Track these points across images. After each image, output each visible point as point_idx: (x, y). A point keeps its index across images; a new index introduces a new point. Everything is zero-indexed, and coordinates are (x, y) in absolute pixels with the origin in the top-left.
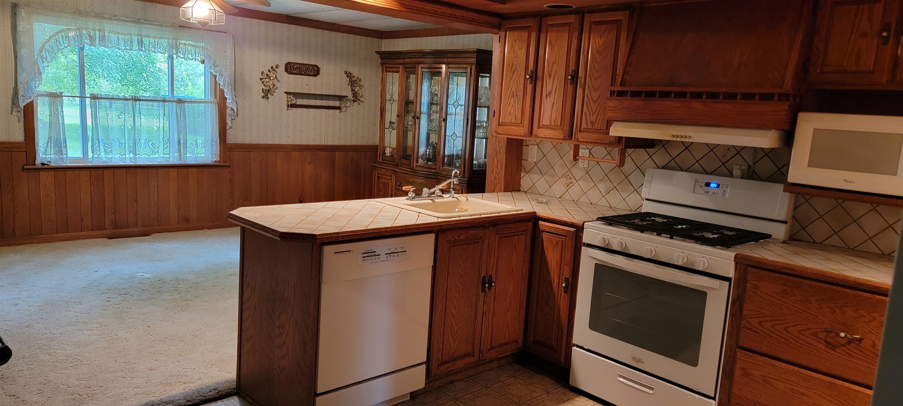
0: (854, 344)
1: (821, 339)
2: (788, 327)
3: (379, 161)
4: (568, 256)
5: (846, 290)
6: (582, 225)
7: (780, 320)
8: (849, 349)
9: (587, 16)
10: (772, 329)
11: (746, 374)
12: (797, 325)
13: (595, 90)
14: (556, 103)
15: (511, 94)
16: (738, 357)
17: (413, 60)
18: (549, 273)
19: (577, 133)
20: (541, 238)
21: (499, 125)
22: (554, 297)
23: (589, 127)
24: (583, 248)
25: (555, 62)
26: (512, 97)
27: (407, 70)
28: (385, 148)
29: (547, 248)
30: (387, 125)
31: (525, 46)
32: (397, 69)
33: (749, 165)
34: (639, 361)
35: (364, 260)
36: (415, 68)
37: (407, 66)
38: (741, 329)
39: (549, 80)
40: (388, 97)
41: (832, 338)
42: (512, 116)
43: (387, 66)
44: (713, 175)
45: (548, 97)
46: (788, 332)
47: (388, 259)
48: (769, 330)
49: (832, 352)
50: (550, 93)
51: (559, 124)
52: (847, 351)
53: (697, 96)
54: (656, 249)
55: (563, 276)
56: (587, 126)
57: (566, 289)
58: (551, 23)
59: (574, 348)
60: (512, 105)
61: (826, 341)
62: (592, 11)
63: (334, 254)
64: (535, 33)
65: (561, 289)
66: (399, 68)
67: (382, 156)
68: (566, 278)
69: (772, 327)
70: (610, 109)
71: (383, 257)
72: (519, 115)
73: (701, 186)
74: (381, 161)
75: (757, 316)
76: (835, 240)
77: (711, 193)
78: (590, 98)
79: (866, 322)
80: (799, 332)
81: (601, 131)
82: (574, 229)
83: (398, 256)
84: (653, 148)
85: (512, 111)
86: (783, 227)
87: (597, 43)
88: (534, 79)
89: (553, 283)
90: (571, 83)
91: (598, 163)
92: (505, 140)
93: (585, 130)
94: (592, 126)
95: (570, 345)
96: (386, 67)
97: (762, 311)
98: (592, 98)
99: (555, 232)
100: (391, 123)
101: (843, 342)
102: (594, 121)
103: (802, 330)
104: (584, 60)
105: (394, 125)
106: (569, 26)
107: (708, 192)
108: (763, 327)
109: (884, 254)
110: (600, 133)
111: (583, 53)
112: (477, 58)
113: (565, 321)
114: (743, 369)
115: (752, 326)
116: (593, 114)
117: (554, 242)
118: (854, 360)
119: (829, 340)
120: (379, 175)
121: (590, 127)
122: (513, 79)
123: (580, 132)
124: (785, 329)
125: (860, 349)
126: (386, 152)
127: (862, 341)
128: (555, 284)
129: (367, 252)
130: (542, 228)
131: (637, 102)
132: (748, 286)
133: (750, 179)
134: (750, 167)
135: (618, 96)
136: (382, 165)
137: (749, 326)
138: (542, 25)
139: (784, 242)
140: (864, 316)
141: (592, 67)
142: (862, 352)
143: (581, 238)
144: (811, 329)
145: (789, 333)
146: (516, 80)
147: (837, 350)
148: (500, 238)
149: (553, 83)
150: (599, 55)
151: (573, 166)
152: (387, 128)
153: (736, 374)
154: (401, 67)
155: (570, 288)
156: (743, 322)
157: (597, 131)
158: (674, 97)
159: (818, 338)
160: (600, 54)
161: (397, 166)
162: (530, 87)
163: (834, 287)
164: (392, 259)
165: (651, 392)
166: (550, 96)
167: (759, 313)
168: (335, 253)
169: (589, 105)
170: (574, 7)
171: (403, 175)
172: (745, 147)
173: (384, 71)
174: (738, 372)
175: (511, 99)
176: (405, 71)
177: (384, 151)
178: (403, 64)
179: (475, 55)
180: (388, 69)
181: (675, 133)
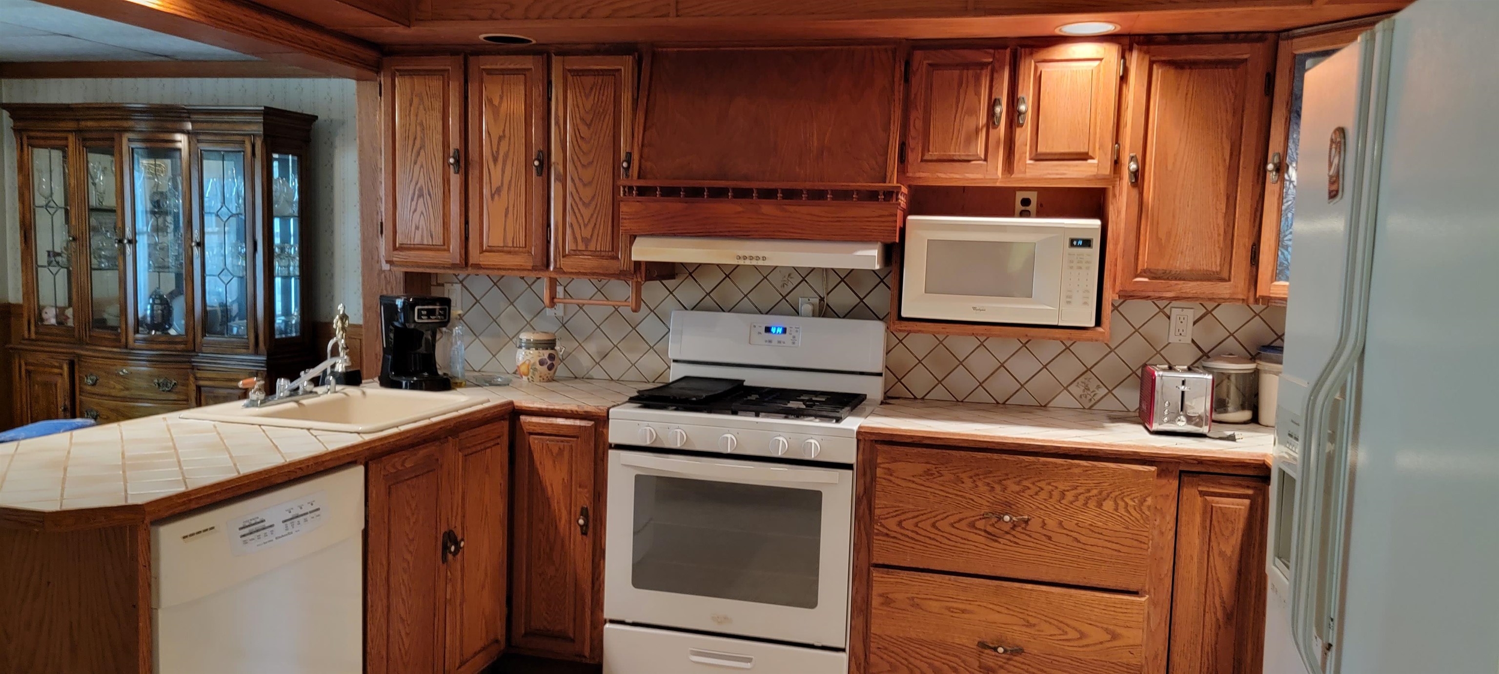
0: (1019, 529)
1: (980, 529)
2: (937, 521)
3: (26, 336)
4: (585, 471)
5: (1004, 456)
6: (605, 415)
7: (925, 514)
8: (1015, 537)
9: (556, 61)
10: (916, 529)
11: (887, 601)
12: (948, 516)
13: (585, 185)
14: (514, 207)
15: (417, 192)
16: (875, 579)
17: (106, 124)
18: (549, 506)
19: (558, 260)
20: (527, 446)
21: (395, 249)
22: (563, 546)
23: (579, 248)
24: (611, 453)
25: (504, 136)
26: (419, 197)
27: (88, 143)
28: (40, 309)
29: (541, 463)
30: (43, 259)
31: (438, 105)
32: (63, 142)
33: (820, 297)
34: (726, 619)
35: (245, 542)
36: (113, 139)
37: (88, 135)
38: (875, 537)
39: (495, 168)
40: (40, 201)
41: (993, 525)
42: (422, 232)
43: (32, 134)
44: (772, 314)
45: (496, 197)
46: (937, 528)
47: (290, 531)
48: (913, 531)
49: (996, 544)
50: (499, 190)
51: (522, 244)
52: (1012, 539)
53: (768, 194)
54: (737, 436)
55: (576, 506)
56: (577, 246)
57: (584, 528)
58: (488, 67)
59: (607, 626)
60: (422, 213)
61: (985, 531)
62: (565, 51)
63: (182, 540)
64: (457, 84)
65: (575, 529)
66: (66, 139)
67: (36, 326)
68: (582, 508)
69: (916, 525)
70: (627, 217)
71: (280, 529)
72: (438, 230)
73: (760, 333)
74: (33, 336)
75: (894, 514)
76: (939, 393)
77: (775, 343)
78: (577, 199)
79: (1031, 496)
80: (952, 525)
81: (603, 254)
82: (592, 423)
83: (306, 520)
84: (674, 278)
85: (422, 223)
86: (880, 381)
87: (581, 106)
88: (462, 164)
89: (558, 521)
90: (538, 173)
91: (581, 308)
92: (401, 276)
93: (572, 252)
94: (587, 246)
95: (598, 624)
96: (29, 138)
97: (901, 505)
98: (581, 199)
99: (554, 432)
100: (52, 254)
101: (1007, 528)
102: (589, 237)
103: (955, 523)
104: (560, 133)
105: (59, 259)
106: (525, 75)
107: (770, 342)
108: (904, 528)
109: (998, 403)
110: (602, 257)
111: (557, 123)
112: (264, 124)
113: (586, 585)
114: (881, 595)
115: (889, 530)
116: (586, 225)
117: (555, 450)
118: (1021, 550)
119: (990, 529)
120: (31, 368)
121: (581, 247)
122: (419, 163)
123: (563, 257)
124: (934, 525)
125: (1028, 533)
126: (44, 316)
127: (1029, 522)
128: (563, 524)
129: (247, 524)
130: (526, 428)
131: (674, 206)
132: (879, 472)
133: (823, 316)
134: (822, 299)
135: (639, 194)
136: (39, 345)
137: (885, 531)
138: (470, 71)
139: (882, 403)
140: (1029, 488)
141: (577, 148)
142: (1030, 536)
143: (605, 436)
144: (966, 518)
145: (939, 530)
146: (424, 165)
147: (1000, 540)
148: (466, 456)
149: (503, 172)
150: (586, 128)
151: (535, 317)
152: (44, 267)
153: (873, 606)
154: (71, 138)
155: (591, 525)
156: (876, 527)
157: (597, 254)
158: (734, 197)
159: (976, 528)
160: (589, 126)
161: (80, 342)
162: (455, 180)
163: (989, 455)
164: (297, 529)
165: (748, 665)
166: (499, 195)
167: (897, 509)
168: (184, 537)
169: (577, 211)
170: (534, 42)
171: (100, 361)
172: (813, 269)
173: (25, 147)
174: (876, 602)
175: (418, 200)
176: (83, 146)
177: (40, 314)
178: (78, 131)
179: (260, 119)
180: (32, 142)
181: (741, 253)
